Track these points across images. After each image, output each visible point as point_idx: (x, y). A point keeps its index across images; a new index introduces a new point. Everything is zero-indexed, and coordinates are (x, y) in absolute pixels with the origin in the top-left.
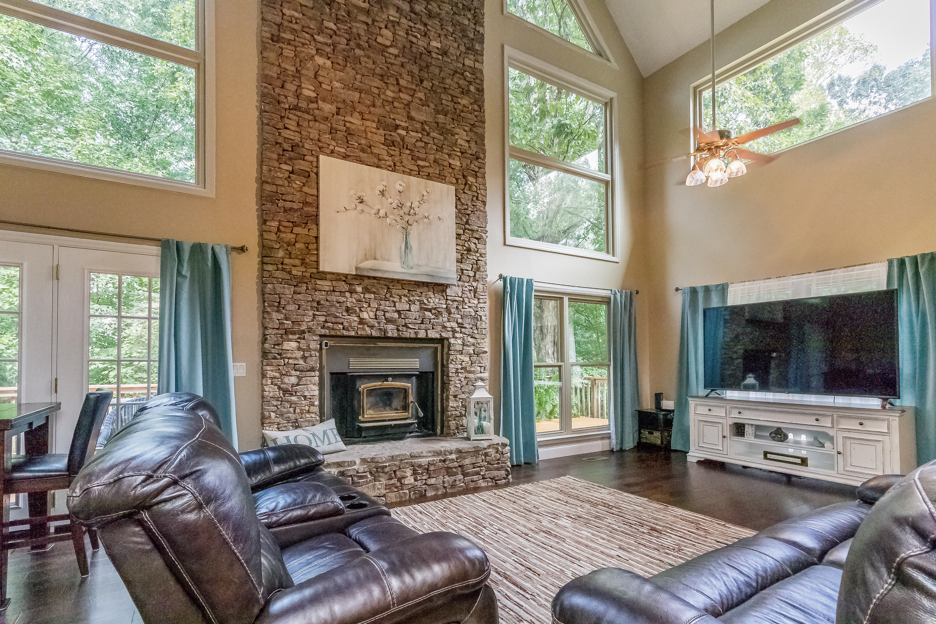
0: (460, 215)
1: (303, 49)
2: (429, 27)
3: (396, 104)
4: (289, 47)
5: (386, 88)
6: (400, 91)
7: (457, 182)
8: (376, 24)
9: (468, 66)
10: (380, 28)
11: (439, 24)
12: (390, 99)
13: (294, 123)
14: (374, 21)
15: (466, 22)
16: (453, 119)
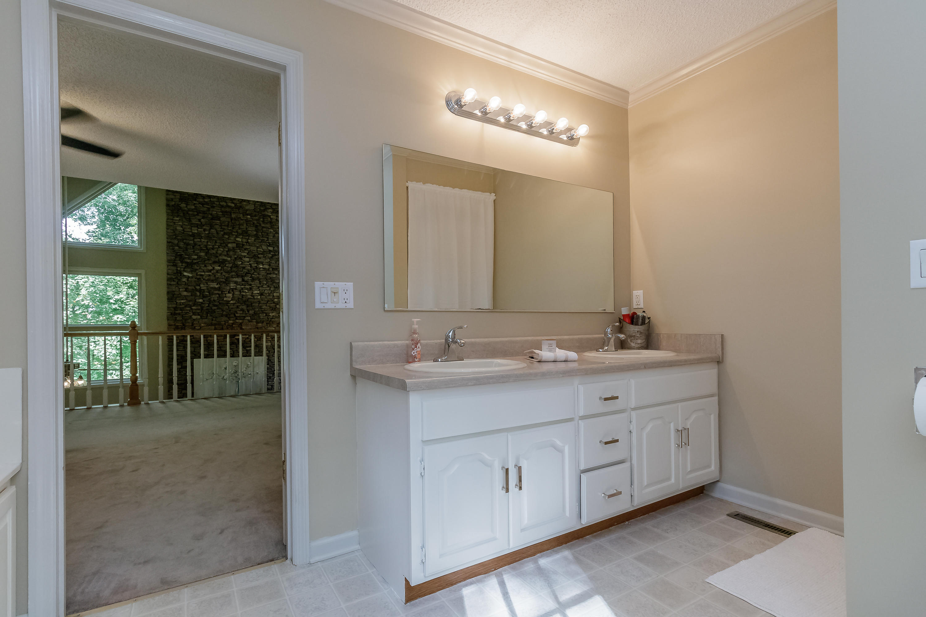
0: (271, 368)
1: (186, 315)
2: (252, 285)
3: (234, 326)
4: (180, 316)
5: (228, 320)
6: (236, 319)
7: (269, 352)
8: (223, 292)
9: (276, 296)
10: (225, 294)
11: (258, 282)
12: (231, 324)
13: (182, 347)
14: (222, 292)
15: (275, 276)
16: (267, 324)
